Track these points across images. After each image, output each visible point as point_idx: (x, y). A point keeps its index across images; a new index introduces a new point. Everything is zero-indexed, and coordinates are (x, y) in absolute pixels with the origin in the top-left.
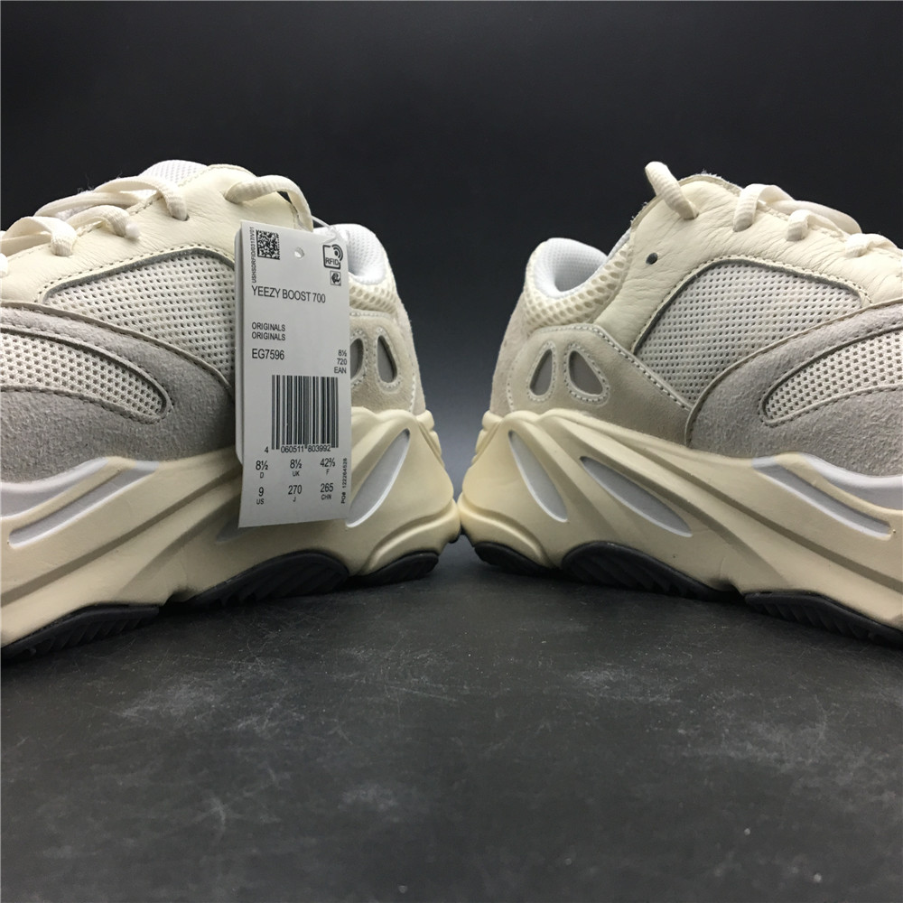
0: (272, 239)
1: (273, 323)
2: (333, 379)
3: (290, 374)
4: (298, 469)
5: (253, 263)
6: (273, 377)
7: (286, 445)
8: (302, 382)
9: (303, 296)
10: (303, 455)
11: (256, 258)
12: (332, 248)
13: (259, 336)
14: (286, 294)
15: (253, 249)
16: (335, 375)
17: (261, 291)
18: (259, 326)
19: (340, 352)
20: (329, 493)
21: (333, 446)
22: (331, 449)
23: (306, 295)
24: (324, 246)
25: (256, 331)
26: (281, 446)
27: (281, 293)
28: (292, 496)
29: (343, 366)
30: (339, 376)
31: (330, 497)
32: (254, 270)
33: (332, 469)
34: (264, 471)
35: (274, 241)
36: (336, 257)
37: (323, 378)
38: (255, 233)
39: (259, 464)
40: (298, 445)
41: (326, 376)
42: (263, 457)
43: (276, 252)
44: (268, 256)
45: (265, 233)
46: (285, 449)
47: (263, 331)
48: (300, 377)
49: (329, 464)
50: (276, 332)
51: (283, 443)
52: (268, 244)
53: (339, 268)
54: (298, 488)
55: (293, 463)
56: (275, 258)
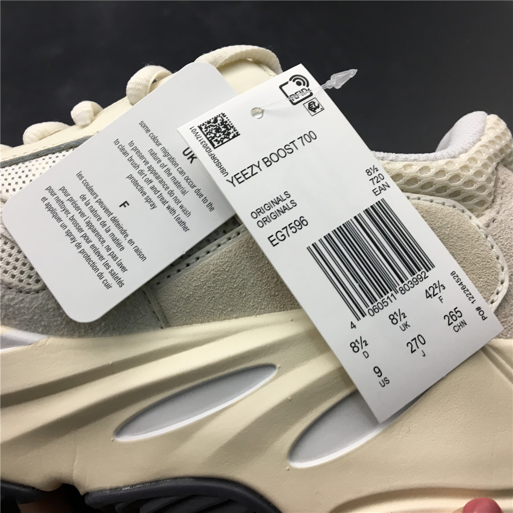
0: (219, 122)
1: (273, 197)
2: (378, 203)
3: (326, 234)
4: (404, 321)
5: (213, 158)
6: (309, 249)
7: (371, 306)
8: (344, 231)
9: (288, 149)
10: (399, 302)
11: (214, 151)
12: (291, 83)
13: (266, 221)
14: (268, 162)
15: (205, 147)
16: (379, 198)
17: (239, 178)
18: (259, 211)
19: (368, 172)
20: (459, 320)
21: (428, 269)
22: (427, 274)
23: (292, 146)
24: (281, 87)
25: (260, 218)
26: (365, 310)
27: (262, 165)
28: (418, 352)
29: (383, 182)
30: (384, 195)
31: (464, 323)
32: (219, 164)
33: (443, 293)
34: (365, 348)
35: (222, 123)
36: (302, 87)
38: (198, 130)
39: (354, 346)
40: (385, 297)
41: (368, 206)
42: (354, 335)
43: (232, 130)
44: (225, 140)
45: (209, 122)
46: (374, 311)
47: (268, 213)
48: (340, 229)
49: (437, 291)
50: (282, 204)
51: (367, 306)
52: (218, 130)
53: (311, 94)
54: (419, 339)
55: (393, 318)
56: (234, 137)
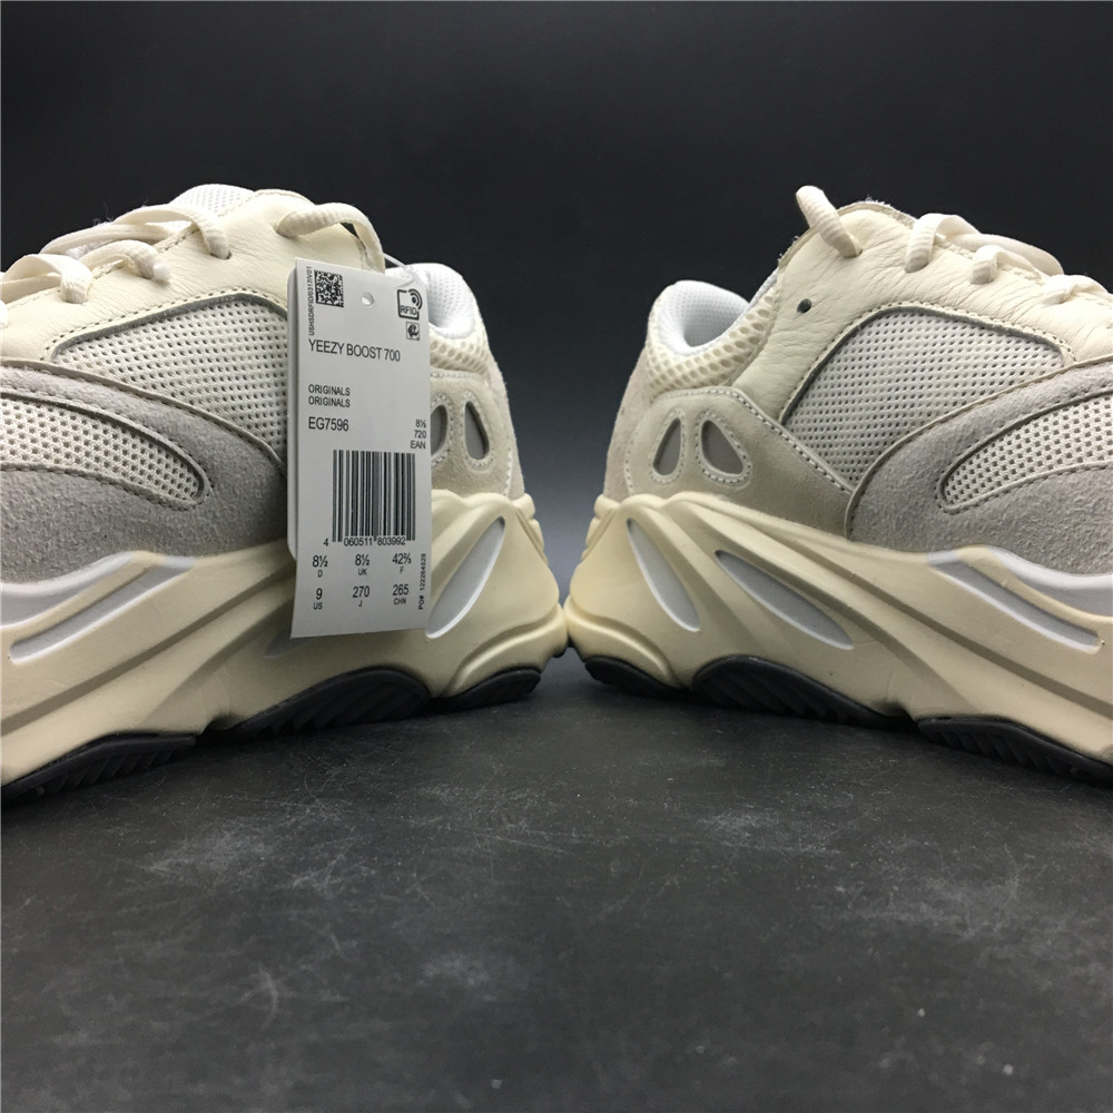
0: (334, 281)
1: (336, 385)
2: (409, 455)
3: (355, 449)
4: (365, 567)
5: (311, 310)
6: (335, 452)
7: (349, 537)
8: (371, 458)
9: (372, 353)
10: (371, 549)
11: (314, 304)
12: (408, 294)
13: (317, 401)
14: (351, 350)
15: (310, 294)
16: (411, 451)
17: (321, 346)
18: (317, 388)
19: (418, 422)
20: (403, 596)
21: (409, 539)
22: (406, 542)
23: (376, 352)
24: (399, 291)
25: (314, 395)
26: (344, 537)
27: (345, 349)
28: (358, 600)
29: (422, 440)
30: (417, 452)
31: (404, 601)
32: (311, 320)
33: (406, 566)
34: (323, 568)
35: (336, 284)
36: (414, 305)
37: (397, 455)
38: (313, 274)
39: (317, 561)
40: (364, 537)
41: (400, 451)
42: (322, 551)
43: (339, 298)
44: (329, 302)
45: (326, 274)
46: (349, 542)
47: (323, 395)
48: (368, 453)
49: (404, 560)
50: (338, 396)
51: (347, 535)
52: (329, 288)
53: (417, 319)
54: (365, 590)
55: (358, 559)
56: (338, 305)
